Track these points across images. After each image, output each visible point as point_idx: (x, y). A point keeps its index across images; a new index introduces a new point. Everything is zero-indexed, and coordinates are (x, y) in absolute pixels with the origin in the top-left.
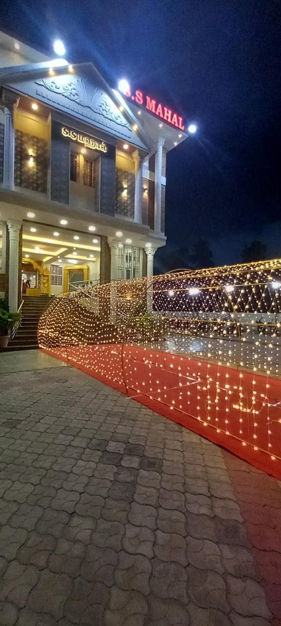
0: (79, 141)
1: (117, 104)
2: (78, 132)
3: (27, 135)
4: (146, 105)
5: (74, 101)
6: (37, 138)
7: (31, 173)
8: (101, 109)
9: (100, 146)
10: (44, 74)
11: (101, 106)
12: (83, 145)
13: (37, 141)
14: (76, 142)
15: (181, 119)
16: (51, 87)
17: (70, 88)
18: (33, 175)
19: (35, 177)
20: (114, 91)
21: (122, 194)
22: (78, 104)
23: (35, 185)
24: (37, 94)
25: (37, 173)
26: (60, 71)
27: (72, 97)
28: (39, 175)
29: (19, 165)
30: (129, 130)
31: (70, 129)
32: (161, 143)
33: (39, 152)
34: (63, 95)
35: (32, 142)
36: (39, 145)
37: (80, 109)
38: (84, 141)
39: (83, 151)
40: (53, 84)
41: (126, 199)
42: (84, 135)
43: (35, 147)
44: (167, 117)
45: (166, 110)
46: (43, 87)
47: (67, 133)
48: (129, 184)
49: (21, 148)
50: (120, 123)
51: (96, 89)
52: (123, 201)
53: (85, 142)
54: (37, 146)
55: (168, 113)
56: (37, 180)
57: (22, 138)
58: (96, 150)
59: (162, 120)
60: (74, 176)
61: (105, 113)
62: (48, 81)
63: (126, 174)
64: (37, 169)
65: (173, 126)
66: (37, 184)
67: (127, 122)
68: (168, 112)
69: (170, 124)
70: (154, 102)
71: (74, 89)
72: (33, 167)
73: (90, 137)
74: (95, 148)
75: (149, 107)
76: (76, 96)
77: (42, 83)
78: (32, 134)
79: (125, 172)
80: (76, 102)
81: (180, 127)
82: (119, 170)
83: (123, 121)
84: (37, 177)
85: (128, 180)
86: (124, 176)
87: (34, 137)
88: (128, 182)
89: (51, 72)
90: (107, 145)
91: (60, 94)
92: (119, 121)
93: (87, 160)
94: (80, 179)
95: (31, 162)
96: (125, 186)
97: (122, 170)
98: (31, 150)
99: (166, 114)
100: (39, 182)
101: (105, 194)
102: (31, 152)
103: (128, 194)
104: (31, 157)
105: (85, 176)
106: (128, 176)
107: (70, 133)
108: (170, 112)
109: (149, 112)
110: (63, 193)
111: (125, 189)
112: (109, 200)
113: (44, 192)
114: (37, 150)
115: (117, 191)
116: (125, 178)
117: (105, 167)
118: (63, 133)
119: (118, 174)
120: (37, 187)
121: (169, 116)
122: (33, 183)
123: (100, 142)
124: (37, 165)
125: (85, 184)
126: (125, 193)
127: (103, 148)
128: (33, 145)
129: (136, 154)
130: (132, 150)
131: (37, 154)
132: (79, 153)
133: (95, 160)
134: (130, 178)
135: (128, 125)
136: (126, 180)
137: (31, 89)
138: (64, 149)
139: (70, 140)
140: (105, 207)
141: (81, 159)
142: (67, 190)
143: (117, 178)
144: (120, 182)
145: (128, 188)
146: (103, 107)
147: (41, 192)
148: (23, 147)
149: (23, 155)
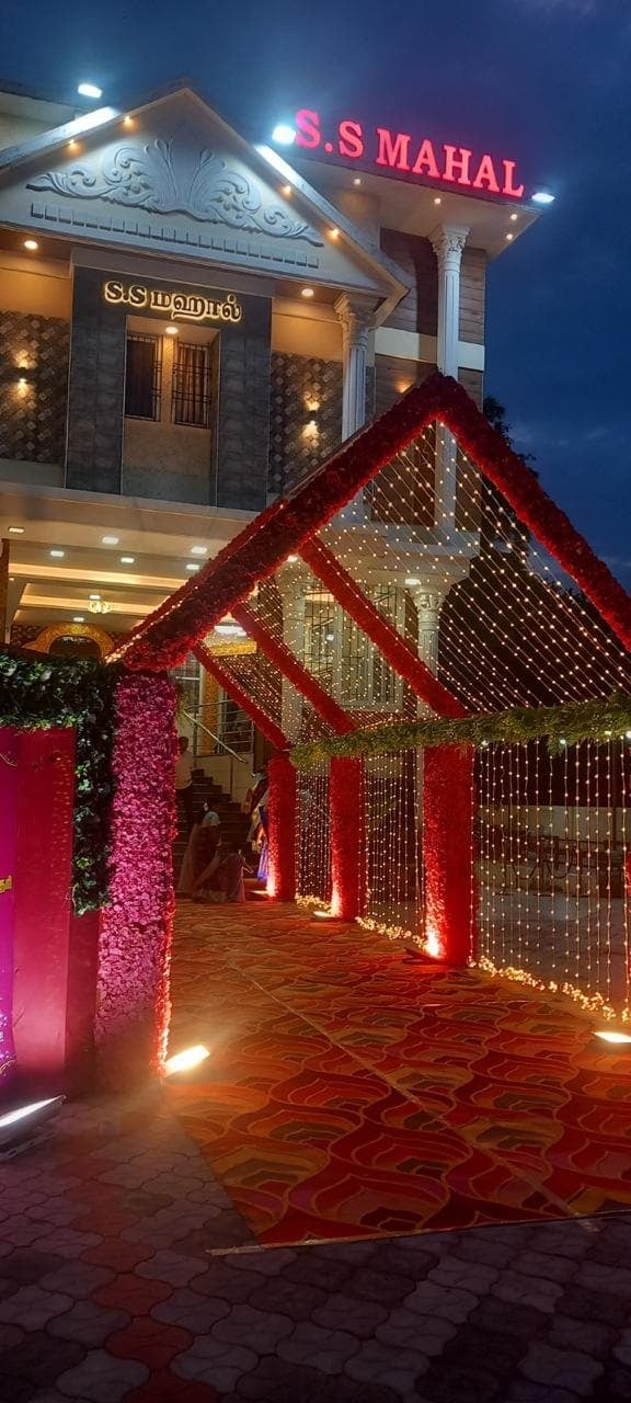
0: (153, 307)
1: (273, 180)
2: (151, 285)
3: (12, 316)
4: (377, 156)
5: (136, 206)
6: (40, 319)
7: (21, 414)
8: (220, 207)
9: (220, 307)
10: (56, 156)
11: (220, 200)
12: (166, 316)
13: (36, 327)
14: (146, 313)
15: (509, 165)
16: (71, 187)
17: (126, 173)
18: (26, 420)
19: (32, 426)
20: (261, 149)
21: (302, 431)
22: (149, 210)
23: (31, 446)
24: (33, 215)
25: (37, 411)
26: (93, 141)
27: (133, 198)
28: (42, 417)
30: (312, 243)
31: (127, 281)
32: (455, 243)
33: (44, 356)
34: (106, 199)
35: (24, 333)
36: (45, 336)
37: (156, 224)
38: (169, 303)
39: (172, 330)
40: (76, 178)
41: (315, 443)
42: (168, 288)
43: (34, 344)
44: (457, 171)
45: (450, 151)
46: (49, 192)
47: (118, 295)
48: (325, 397)
50: (284, 231)
51: (205, 154)
52: (306, 452)
53: (172, 307)
54: (40, 340)
55: (458, 162)
56: (37, 432)
58: (208, 323)
59: (439, 184)
60: (140, 397)
61: (231, 216)
62: (61, 176)
63: (317, 368)
64: (38, 401)
65: (483, 194)
66: (36, 442)
67: (304, 225)
68: (458, 157)
69: (469, 191)
71: (139, 174)
72: (27, 400)
73: (185, 290)
74: (205, 315)
75: (386, 157)
76: (144, 192)
77: (48, 184)
78: (25, 312)
79: (312, 362)
80: (142, 207)
81: (508, 189)
82: (289, 360)
83: (296, 223)
84: (38, 422)
85: (322, 383)
86: (308, 376)
87: (31, 318)
88: (321, 392)
89: (73, 146)
90: (242, 300)
91: (98, 197)
92: (278, 228)
93: (185, 345)
94: (165, 407)
95: (22, 388)
96: (313, 406)
97: (302, 357)
98: (24, 354)
99: (450, 163)
100: (41, 437)
101: (234, 445)
102: (23, 361)
103: (320, 430)
104: (23, 373)
105: (178, 396)
106: (321, 373)
107: (126, 291)
108: (466, 154)
109: (391, 172)
110: (103, 463)
111: (313, 415)
112: (249, 463)
113: (56, 458)
114: (40, 350)
115: (284, 425)
116: (312, 381)
117: (234, 365)
118: (109, 296)
119: (289, 373)
120: (36, 452)
121: (464, 166)
122: (25, 440)
123: (217, 297)
124: (38, 390)
125: (179, 420)
126: (311, 429)
127: (227, 313)
128: (29, 339)
129: (342, 307)
130: (327, 297)
131: (39, 360)
132: (161, 336)
133: (211, 346)
134: (325, 379)
135: (310, 232)
136: (317, 387)
137: (17, 205)
138: (107, 339)
139: (125, 310)
140: (234, 484)
141: (167, 351)
142: (116, 451)
143: (285, 386)
144: (297, 398)
145: (320, 411)
146: (228, 200)
147: (47, 461)
148: (2, 351)
149: (1, 371)
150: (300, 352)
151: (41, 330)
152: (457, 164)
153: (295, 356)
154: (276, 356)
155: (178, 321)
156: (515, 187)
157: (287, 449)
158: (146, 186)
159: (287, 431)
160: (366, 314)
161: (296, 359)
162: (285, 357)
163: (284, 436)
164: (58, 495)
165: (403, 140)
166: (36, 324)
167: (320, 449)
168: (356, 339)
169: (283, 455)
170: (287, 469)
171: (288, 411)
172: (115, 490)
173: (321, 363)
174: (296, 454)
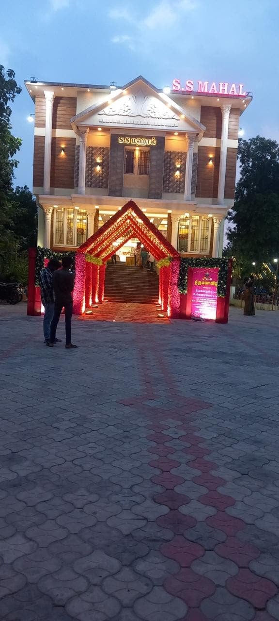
0: (132, 143)
1: (165, 103)
2: (131, 137)
3: (96, 148)
5: (127, 115)
6: (103, 148)
7: (98, 175)
8: (150, 112)
9: (150, 141)
10: (105, 105)
12: (135, 145)
13: (101, 151)
14: (130, 145)
15: (241, 86)
16: (109, 112)
17: (124, 107)
18: (99, 177)
19: (101, 178)
20: (160, 94)
21: (175, 174)
22: (130, 116)
24: (100, 122)
25: (102, 174)
26: (115, 99)
27: (126, 113)
29: (90, 172)
30: (177, 120)
31: (125, 136)
32: (227, 109)
34: (119, 115)
36: (104, 153)
37: (132, 120)
38: (136, 141)
39: (137, 148)
40: (111, 110)
41: (179, 177)
42: (136, 137)
43: (101, 155)
44: (223, 90)
45: (221, 84)
47: (122, 141)
48: (182, 163)
49: (92, 159)
50: (168, 117)
51: (146, 98)
52: (176, 180)
53: (137, 143)
56: (102, 180)
57: (92, 151)
58: (147, 146)
59: (218, 95)
60: (130, 169)
61: (153, 115)
62: (106, 110)
63: (180, 154)
64: (102, 171)
65: (231, 96)
66: (102, 183)
67: (174, 115)
68: (224, 85)
69: (228, 95)
71: (127, 106)
72: (100, 171)
73: (141, 137)
74: (146, 144)
75: (201, 89)
76: (129, 111)
77: (104, 113)
79: (179, 153)
81: (240, 93)
83: (172, 114)
85: (182, 159)
86: (177, 157)
87: (100, 148)
88: (181, 162)
89: (110, 102)
90: (157, 138)
91: (116, 114)
92: (166, 117)
93: (141, 152)
94: (136, 170)
95: (98, 168)
96: (178, 166)
97: (176, 152)
98: (99, 158)
99: (221, 88)
100: (103, 181)
101: (153, 180)
102: (99, 160)
103: (180, 173)
104: (98, 164)
105: (140, 166)
106: (181, 156)
107: (124, 139)
108: (226, 84)
109: (203, 94)
110: (118, 188)
111: (178, 169)
112: (157, 185)
113: (107, 187)
114: (103, 157)
115: (170, 172)
116: (178, 158)
117: (154, 157)
118: (120, 142)
119: (171, 157)
120: (102, 185)
121: (226, 88)
122: (99, 182)
123: (149, 138)
124: (102, 168)
125: (141, 173)
126: (178, 173)
127: (152, 142)
128: (100, 154)
129: (186, 136)
130: (182, 134)
131: (103, 160)
132: (135, 150)
133: (149, 151)
134: (182, 157)
135: (177, 117)
136: (180, 160)
137: (95, 120)
138: (119, 153)
139: (124, 144)
140: (153, 191)
141: (137, 154)
142: (121, 184)
143: (170, 161)
144: (174, 164)
145: (181, 167)
146: (152, 110)
147: (105, 187)
148: (93, 158)
149: (93, 163)
150: (175, 150)
151: (103, 151)
152: (223, 88)
153: (173, 152)
154: (168, 152)
155: (139, 146)
156: (243, 92)
157: (170, 179)
158: (129, 110)
160: (194, 137)
161: (174, 152)
162: (170, 152)
163: (170, 175)
164: (106, 198)
165: (206, 83)
166: (102, 150)
167: (180, 179)
168: (190, 146)
169: (169, 181)
170: (170, 185)
171: (171, 168)
172: (121, 196)
174: (172, 181)
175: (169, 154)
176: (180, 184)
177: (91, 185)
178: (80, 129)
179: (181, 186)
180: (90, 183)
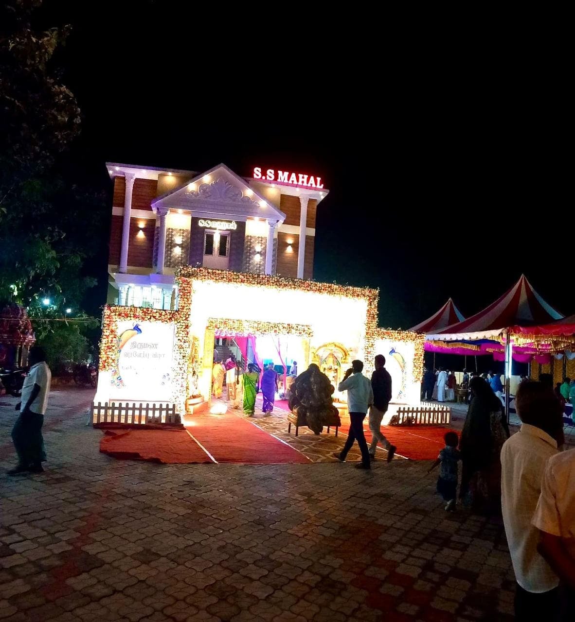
0: (212, 226)
2: (212, 220)
3: (176, 230)
4: (278, 178)
7: (177, 256)
9: (231, 225)
12: (215, 229)
13: (181, 233)
14: (210, 228)
15: (319, 179)
19: (180, 259)
21: (255, 257)
25: (182, 255)
28: (183, 256)
29: (168, 252)
31: (205, 219)
33: (184, 240)
35: (179, 234)
36: (184, 235)
39: (217, 232)
41: (259, 260)
42: (217, 221)
43: (182, 237)
44: (303, 182)
45: (301, 176)
47: (203, 224)
51: (227, 183)
52: (256, 263)
53: (217, 226)
54: (183, 236)
56: (182, 260)
57: (171, 231)
58: (227, 230)
59: (297, 186)
60: (210, 251)
64: (182, 252)
65: (310, 188)
66: (181, 262)
67: (255, 202)
68: (303, 178)
69: (306, 187)
70: (286, 174)
72: (179, 252)
73: (221, 221)
74: (226, 228)
75: (281, 179)
77: (185, 197)
78: (179, 229)
79: (259, 237)
81: (318, 186)
83: (253, 201)
84: (182, 258)
85: (262, 243)
86: (257, 241)
88: (261, 246)
90: (237, 222)
93: (221, 235)
94: (215, 252)
95: (178, 249)
96: (258, 250)
97: (256, 236)
99: (301, 179)
101: (233, 262)
102: (178, 241)
103: (261, 257)
104: (178, 245)
105: (219, 248)
106: (261, 240)
107: (205, 223)
108: (306, 176)
109: (282, 184)
111: (258, 253)
112: (237, 267)
114: (183, 238)
115: (250, 255)
116: (258, 243)
117: (234, 241)
118: (200, 225)
119: (252, 241)
121: (305, 180)
122: (178, 263)
123: (230, 222)
124: (182, 249)
125: (220, 255)
126: (258, 257)
127: (233, 226)
128: (180, 235)
129: (267, 222)
130: (262, 220)
131: (182, 241)
132: (214, 233)
133: (229, 235)
136: (260, 244)
138: (200, 236)
139: (205, 227)
141: (217, 237)
143: (250, 245)
144: (254, 248)
145: (261, 251)
148: (173, 239)
149: (172, 245)
151: (183, 233)
152: (303, 180)
154: (248, 236)
155: (219, 230)
156: (320, 185)
157: (250, 262)
159: (251, 257)
161: (254, 237)
162: (251, 237)
163: (249, 258)
166: (182, 231)
167: (260, 262)
168: (270, 231)
169: (249, 264)
170: (250, 267)
171: (251, 252)
173: (262, 238)
174: (252, 264)
175: (249, 238)
176: (260, 267)
177: (170, 265)
178: (160, 211)
179: (261, 269)
180: (168, 263)
